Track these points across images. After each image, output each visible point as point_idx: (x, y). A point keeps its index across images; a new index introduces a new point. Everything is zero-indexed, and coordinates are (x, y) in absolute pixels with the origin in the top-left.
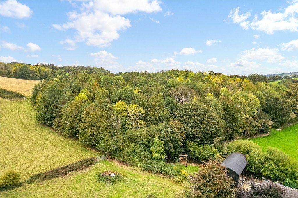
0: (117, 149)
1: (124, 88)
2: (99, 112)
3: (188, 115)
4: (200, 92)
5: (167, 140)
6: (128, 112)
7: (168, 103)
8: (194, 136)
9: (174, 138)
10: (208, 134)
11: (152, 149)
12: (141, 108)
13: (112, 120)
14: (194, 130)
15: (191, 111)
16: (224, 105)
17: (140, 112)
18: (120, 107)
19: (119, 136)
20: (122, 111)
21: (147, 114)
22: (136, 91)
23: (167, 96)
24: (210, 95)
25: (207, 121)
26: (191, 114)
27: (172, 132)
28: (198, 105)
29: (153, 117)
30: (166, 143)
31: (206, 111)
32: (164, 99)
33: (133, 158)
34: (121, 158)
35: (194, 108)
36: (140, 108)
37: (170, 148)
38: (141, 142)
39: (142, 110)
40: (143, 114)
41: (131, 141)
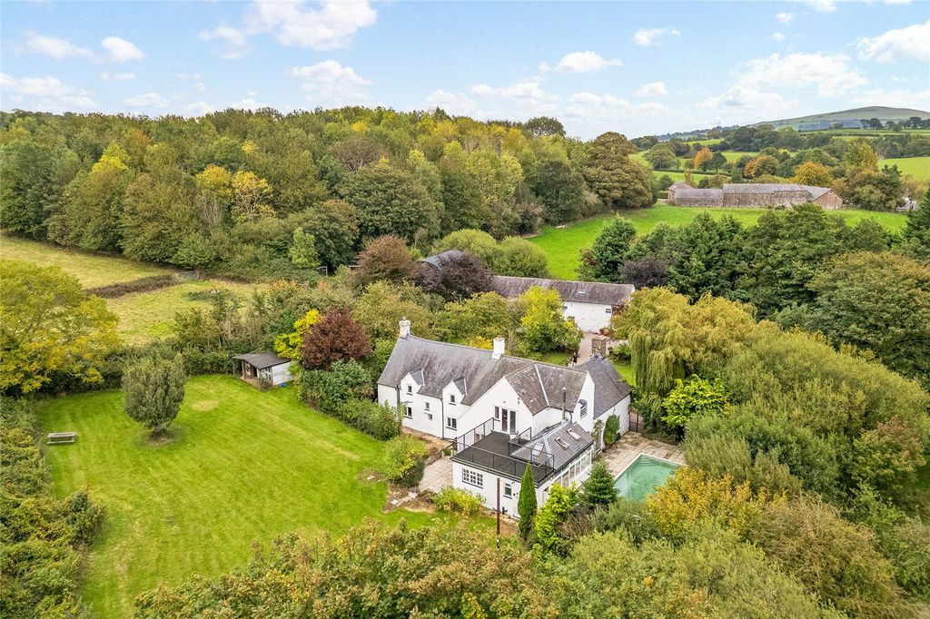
0: (218, 259)
1: (215, 143)
2: (164, 190)
3: (365, 192)
4: (395, 150)
5: (320, 234)
6: (234, 189)
7: (324, 172)
8: (377, 229)
9: (336, 230)
10: (404, 223)
11: (293, 251)
12: (264, 180)
13: (198, 205)
14: (376, 217)
15: (371, 183)
16: (443, 174)
17: (262, 190)
18: (213, 178)
19: (217, 234)
20: (217, 186)
21: (277, 193)
22: (248, 147)
23: (321, 158)
24: (417, 154)
25: (401, 200)
26: (370, 187)
27: (333, 220)
28: (386, 171)
29: (292, 198)
30: (319, 240)
31: (401, 181)
32: (316, 163)
33: (256, 271)
34: (228, 274)
35: (376, 176)
36: (261, 181)
37: (328, 248)
38: (269, 242)
39: (266, 185)
40: (268, 194)
41: (247, 242)
